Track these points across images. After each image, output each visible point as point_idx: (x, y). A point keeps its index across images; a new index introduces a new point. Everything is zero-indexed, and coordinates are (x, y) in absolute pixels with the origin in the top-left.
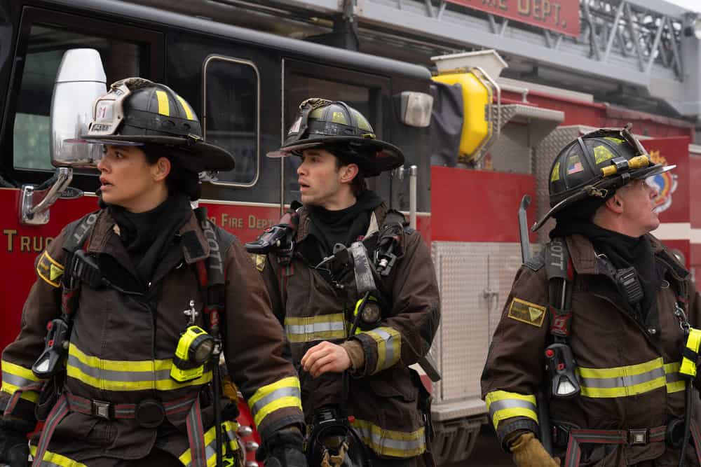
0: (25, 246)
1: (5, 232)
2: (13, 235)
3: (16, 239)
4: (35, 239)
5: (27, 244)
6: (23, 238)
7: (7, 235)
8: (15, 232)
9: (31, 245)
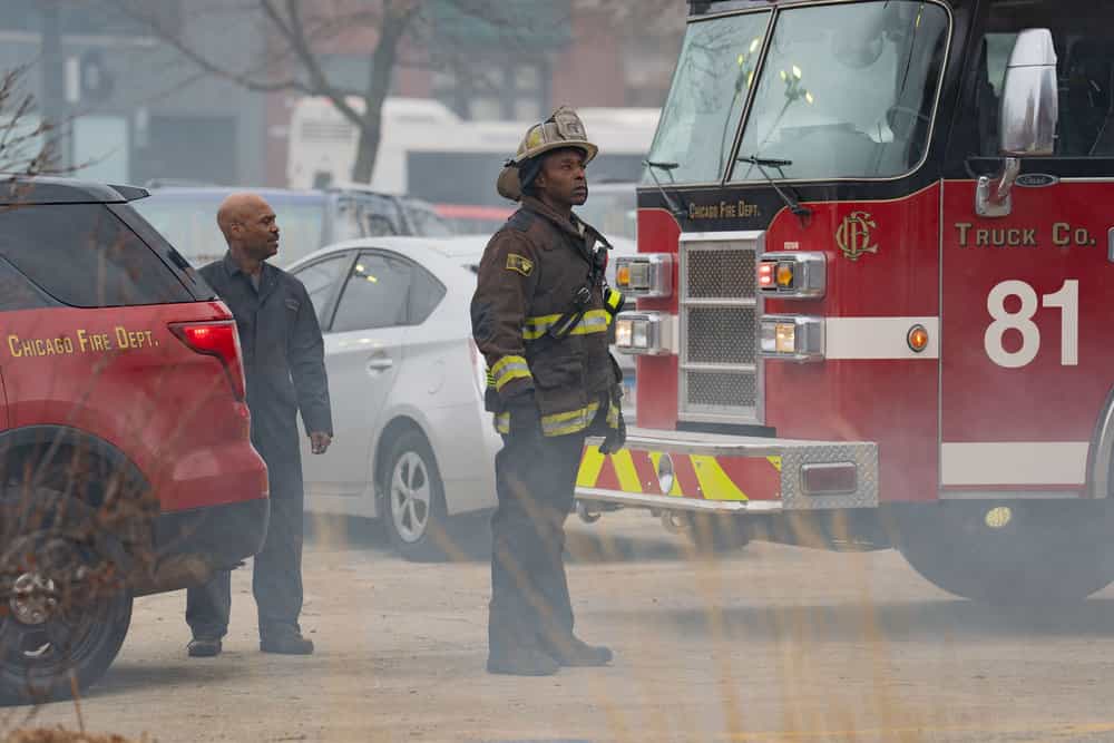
0: (982, 240)
1: (957, 225)
2: (967, 229)
3: (970, 233)
4: (994, 232)
5: (985, 238)
6: (979, 232)
7: (959, 229)
8: (969, 225)
9: (989, 238)
